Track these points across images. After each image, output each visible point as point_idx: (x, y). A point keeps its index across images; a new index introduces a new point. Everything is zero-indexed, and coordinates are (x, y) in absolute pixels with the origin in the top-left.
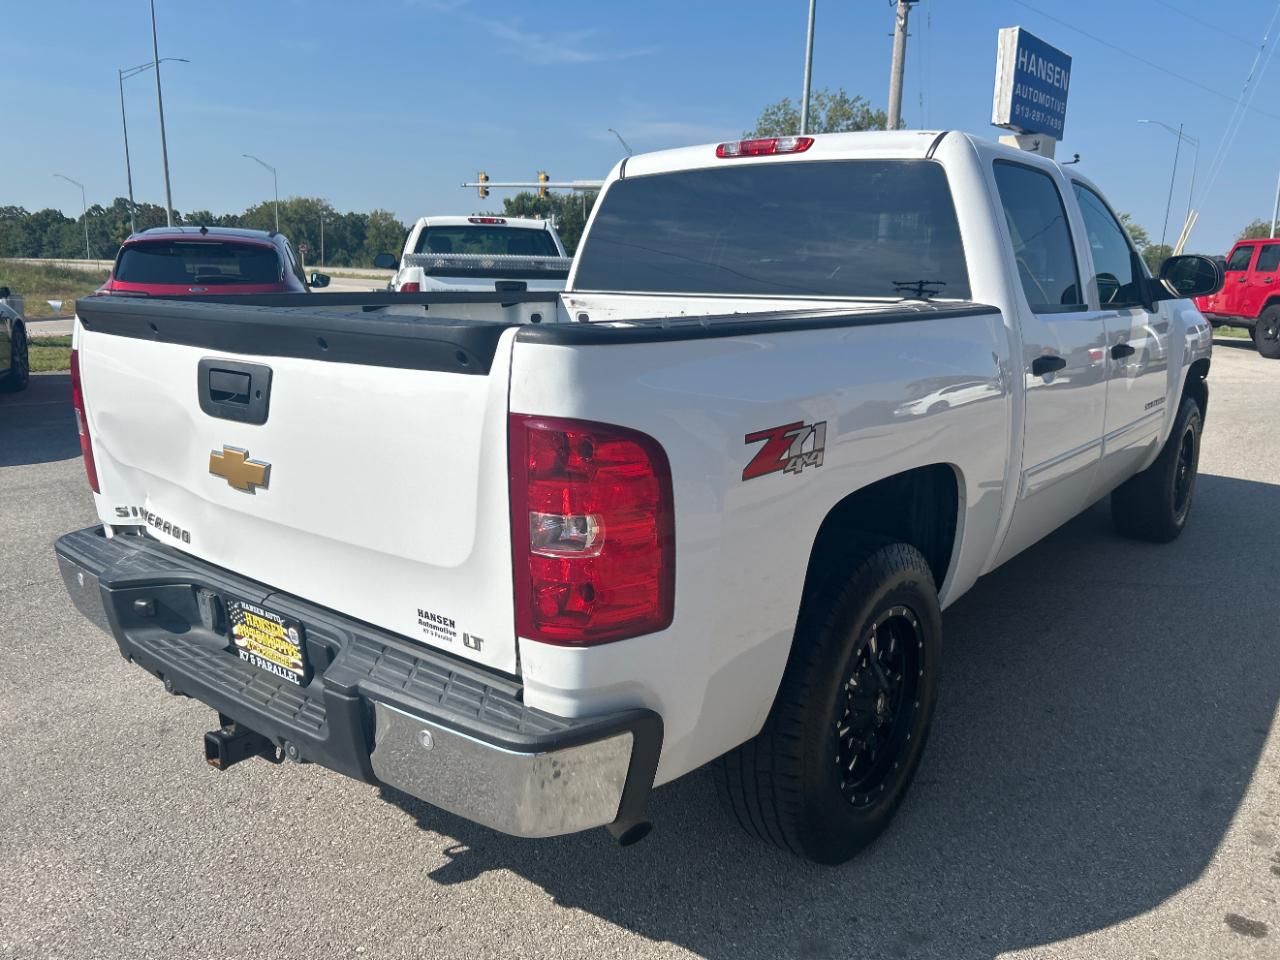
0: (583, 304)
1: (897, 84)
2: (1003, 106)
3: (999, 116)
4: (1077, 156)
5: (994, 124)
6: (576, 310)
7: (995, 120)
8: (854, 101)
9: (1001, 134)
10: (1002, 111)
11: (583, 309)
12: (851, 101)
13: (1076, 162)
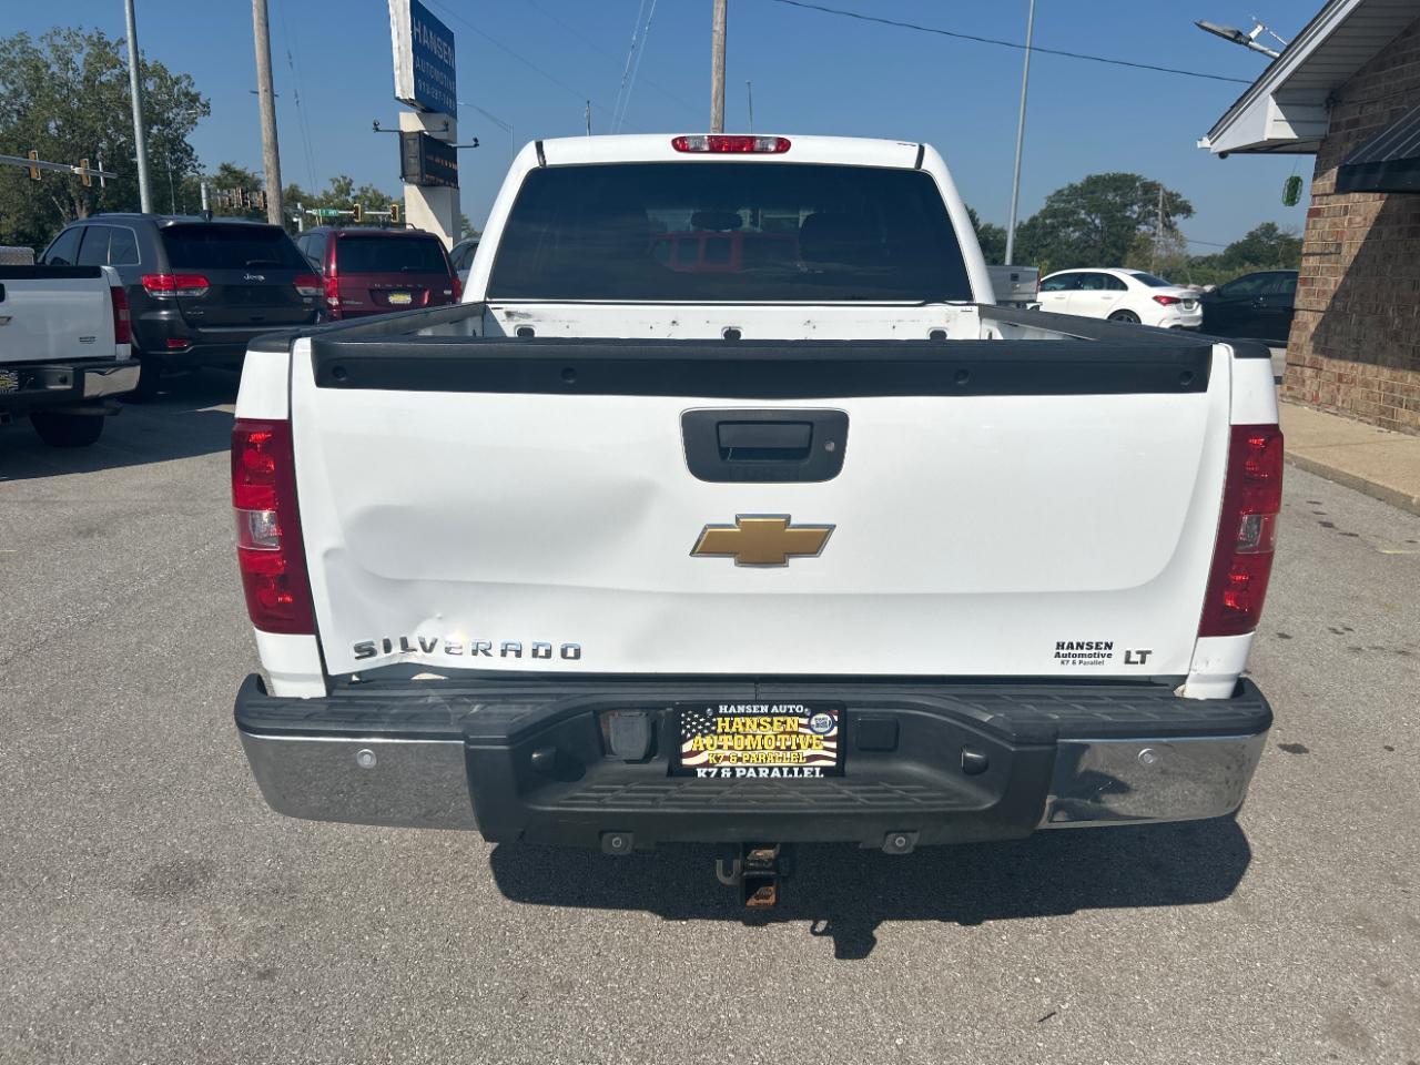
0: (527, 315)
1: (263, 37)
2: (405, 79)
3: (403, 91)
4: (476, 140)
5: (398, 99)
6: (514, 324)
7: (398, 94)
8: (117, 44)
9: (404, 111)
10: (404, 83)
11: (525, 322)
12: (114, 44)
13: (476, 145)
